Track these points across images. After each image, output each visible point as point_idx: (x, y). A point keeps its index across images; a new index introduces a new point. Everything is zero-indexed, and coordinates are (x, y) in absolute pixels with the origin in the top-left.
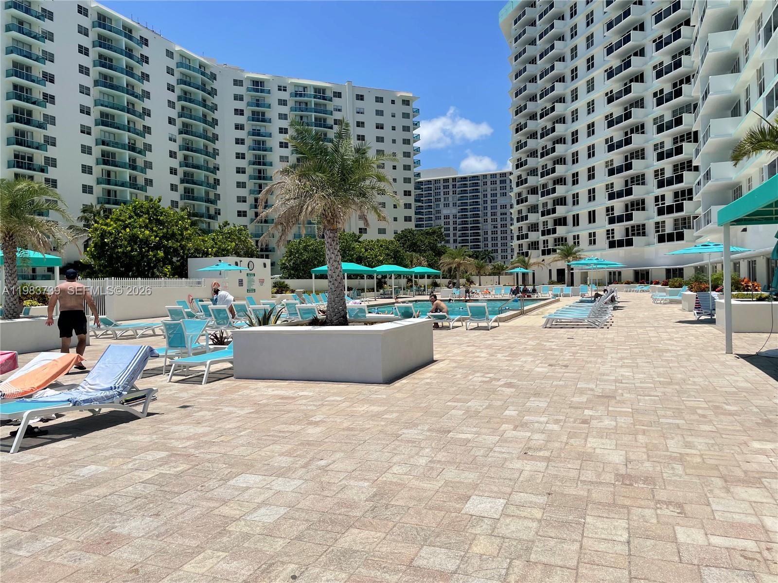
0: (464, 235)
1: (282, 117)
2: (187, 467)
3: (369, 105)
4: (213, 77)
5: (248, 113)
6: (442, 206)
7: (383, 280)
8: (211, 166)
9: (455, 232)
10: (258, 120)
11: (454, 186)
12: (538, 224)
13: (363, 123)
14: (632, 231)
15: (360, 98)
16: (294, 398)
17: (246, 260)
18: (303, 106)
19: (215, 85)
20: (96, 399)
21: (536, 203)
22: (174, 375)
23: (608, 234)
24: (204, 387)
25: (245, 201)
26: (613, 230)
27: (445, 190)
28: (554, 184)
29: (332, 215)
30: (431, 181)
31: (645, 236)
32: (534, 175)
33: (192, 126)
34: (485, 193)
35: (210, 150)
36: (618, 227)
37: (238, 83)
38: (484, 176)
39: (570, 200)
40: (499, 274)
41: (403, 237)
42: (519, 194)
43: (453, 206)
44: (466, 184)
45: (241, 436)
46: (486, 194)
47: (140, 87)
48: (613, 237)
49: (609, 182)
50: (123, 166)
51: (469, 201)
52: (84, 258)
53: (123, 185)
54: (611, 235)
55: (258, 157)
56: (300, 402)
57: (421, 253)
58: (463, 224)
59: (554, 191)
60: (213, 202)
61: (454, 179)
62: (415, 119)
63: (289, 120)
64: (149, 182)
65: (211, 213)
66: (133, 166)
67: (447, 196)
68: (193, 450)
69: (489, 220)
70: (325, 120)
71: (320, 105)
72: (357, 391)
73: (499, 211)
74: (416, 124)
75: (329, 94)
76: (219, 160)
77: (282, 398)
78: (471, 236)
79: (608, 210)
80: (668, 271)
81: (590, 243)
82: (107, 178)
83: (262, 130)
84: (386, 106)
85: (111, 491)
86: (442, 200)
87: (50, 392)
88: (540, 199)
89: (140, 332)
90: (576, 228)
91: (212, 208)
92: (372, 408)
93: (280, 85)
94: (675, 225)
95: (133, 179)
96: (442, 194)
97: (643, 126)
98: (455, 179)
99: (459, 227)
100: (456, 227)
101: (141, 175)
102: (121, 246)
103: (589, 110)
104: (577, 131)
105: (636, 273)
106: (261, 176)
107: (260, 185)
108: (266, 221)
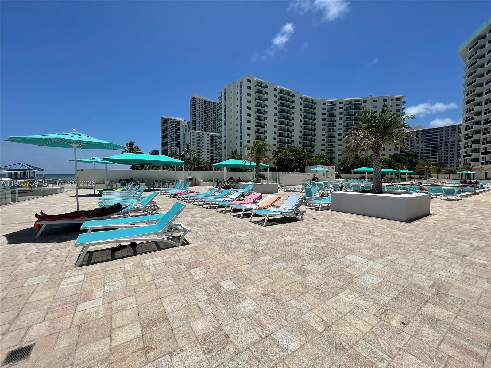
0: (427, 156)
1: (341, 113)
2: (325, 245)
3: (380, 103)
4: (315, 103)
5: (327, 114)
6: (415, 143)
7: (384, 175)
8: (313, 134)
10: (331, 116)
11: (423, 134)
12: (479, 149)
13: (376, 111)
15: (376, 101)
16: (360, 222)
17: (326, 166)
18: (349, 108)
19: (316, 106)
20: (287, 212)
21: (478, 138)
22: (308, 206)
24: (319, 212)
25: (324, 146)
27: (417, 136)
29: (377, 146)
32: (478, 124)
33: (307, 121)
35: (313, 129)
37: (324, 104)
38: (441, 127)
40: (450, 174)
41: (394, 157)
42: (466, 134)
43: (422, 143)
44: (430, 132)
45: (343, 236)
46: (442, 136)
47: (291, 111)
50: (285, 137)
52: (274, 166)
53: (285, 143)
55: (330, 129)
56: (363, 225)
57: (403, 164)
60: (313, 147)
61: (423, 131)
62: (403, 106)
63: (343, 114)
64: (293, 141)
66: (288, 137)
67: (418, 138)
68: (325, 238)
69: (443, 148)
70: (359, 112)
71: (357, 107)
72: (392, 224)
73: (450, 144)
74: (403, 108)
75: (361, 102)
76: (316, 132)
77: (355, 222)
82: (280, 142)
83: (332, 120)
84: (388, 103)
85: (299, 249)
86: (415, 140)
87: (272, 208)
88: (482, 136)
89: (292, 190)
91: (313, 149)
92: (405, 234)
93: (340, 102)
95: (288, 140)
100: (423, 152)
101: (290, 139)
102: (285, 162)
106: (331, 136)
107: (330, 140)
108: (332, 153)
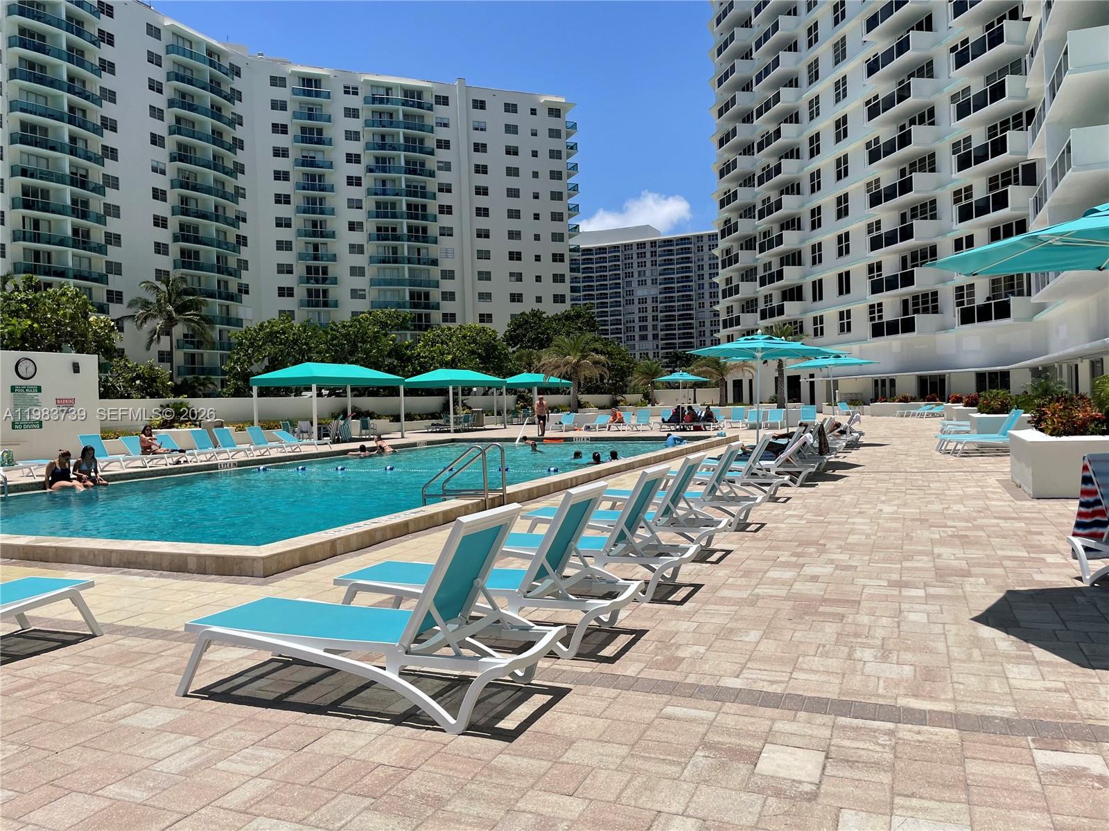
0: (668, 328)
1: (352, 136)
3: (495, 117)
4: (236, 71)
5: (294, 130)
6: (635, 284)
8: (231, 214)
9: (655, 323)
10: (311, 141)
11: (653, 254)
12: (756, 299)
13: (484, 146)
14: (914, 305)
15: (480, 105)
18: (386, 118)
19: (239, 84)
21: (753, 264)
23: (872, 312)
25: (290, 272)
26: (880, 305)
27: (640, 260)
28: (782, 228)
30: (618, 247)
31: (937, 313)
32: (750, 218)
33: (195, 149)
34: (700, 263)
35: (228, 189)
36: (890, 300)
37: (277, 81)
38: (698, 237)
39: (807, 256)
42: (727, 251)
43: (653, 283)
44: (671, 250)
46: (703, 265)
48: (880, 317)
49: (873, 220)
50: (61, 210)
51: (675, 276)
53: (61, 242)
54: (876, 315)
55: (311, 201)
58: (666, 311)
59: (780, 240)
60: (235, 273)
61: (653, 243)
62: (571, 140)
63: (363, 141)
64: (113, 239)
65: (231, 290)
66: (80, 211)
67: (643, 269)
69: (707, 304)
70: (422, 141)
71: (414, 116)
74: (572, 148)
75: (428, 99)
76: (245, 206)
78: (679, 329)
79: (871, 269)
80: (980, 377)
81: (842, 330)
83: (319, 157)
84: (521, 119)
86: (636, 275)
88: (758, 256)
90: (818, 303)
91: (233, 282)
93: (347, 84)
94: (993, 290)
96: (635, 265)
97: (931, 112)
98: (655, 242)
99: (660, 315)
100: (657, 316)
101: (96, 228)
103: (838, 95)
104: (818, 135)
105: (922, 381)
106: (317, 230)
107: (316, 247)
108: (326, 304)
